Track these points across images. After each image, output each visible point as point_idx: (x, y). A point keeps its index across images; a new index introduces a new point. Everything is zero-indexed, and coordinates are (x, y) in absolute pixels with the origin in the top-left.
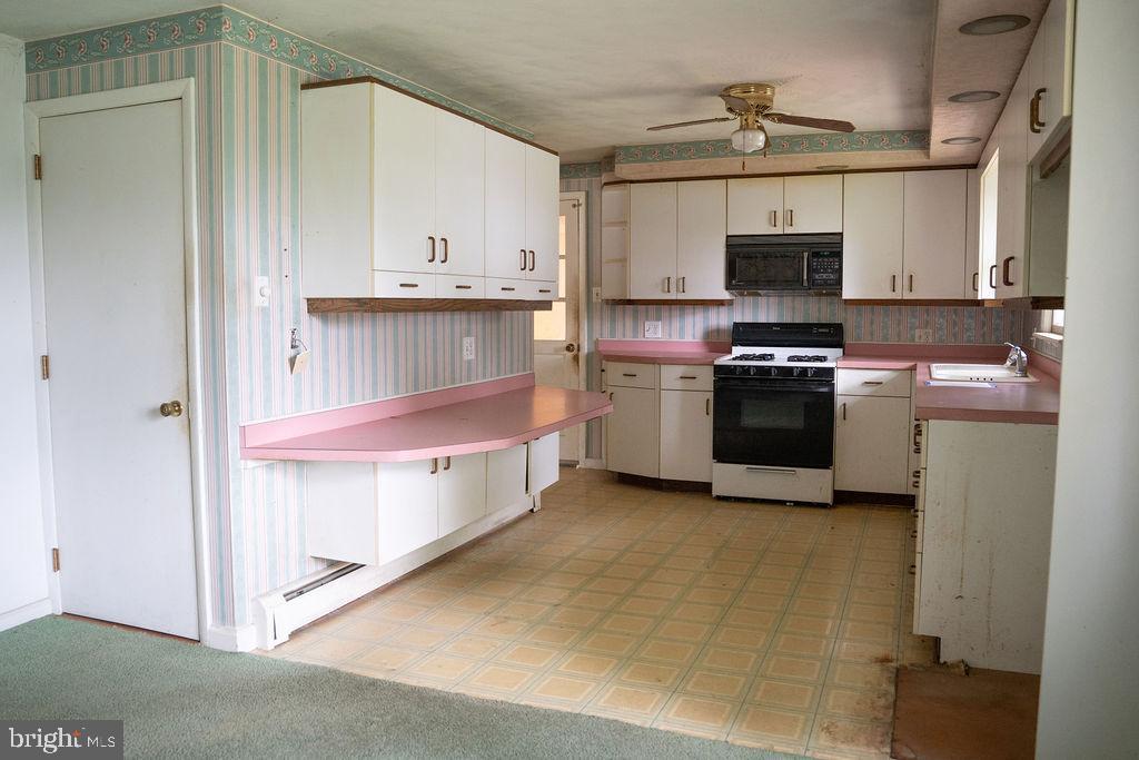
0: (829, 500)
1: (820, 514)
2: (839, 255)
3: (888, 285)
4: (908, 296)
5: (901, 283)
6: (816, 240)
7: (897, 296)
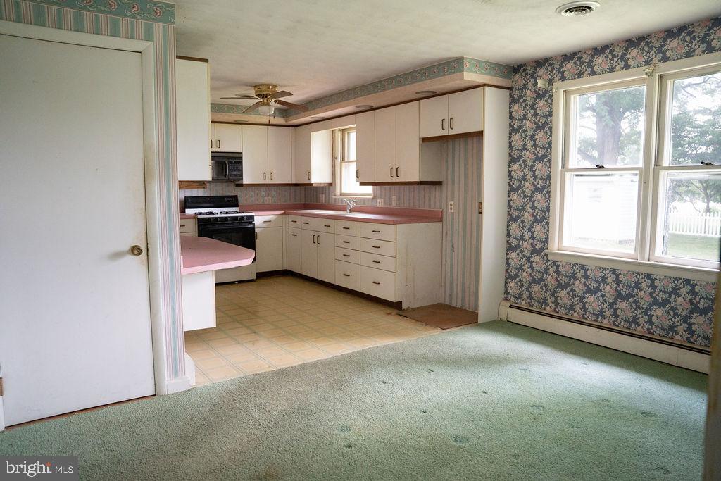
0: (254, 277)
1: (250, 285)
2: (240, 163)
3: (262, 177)
4: (271, 182)
5: (268, 176)
6: (231, 155)
7: (266, 182)
